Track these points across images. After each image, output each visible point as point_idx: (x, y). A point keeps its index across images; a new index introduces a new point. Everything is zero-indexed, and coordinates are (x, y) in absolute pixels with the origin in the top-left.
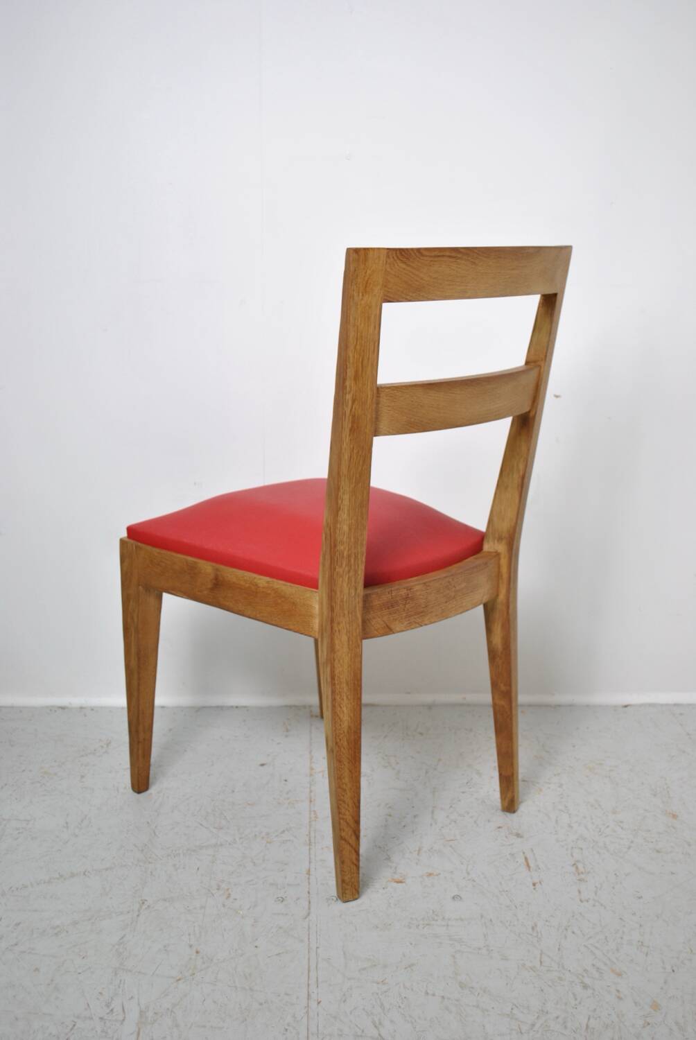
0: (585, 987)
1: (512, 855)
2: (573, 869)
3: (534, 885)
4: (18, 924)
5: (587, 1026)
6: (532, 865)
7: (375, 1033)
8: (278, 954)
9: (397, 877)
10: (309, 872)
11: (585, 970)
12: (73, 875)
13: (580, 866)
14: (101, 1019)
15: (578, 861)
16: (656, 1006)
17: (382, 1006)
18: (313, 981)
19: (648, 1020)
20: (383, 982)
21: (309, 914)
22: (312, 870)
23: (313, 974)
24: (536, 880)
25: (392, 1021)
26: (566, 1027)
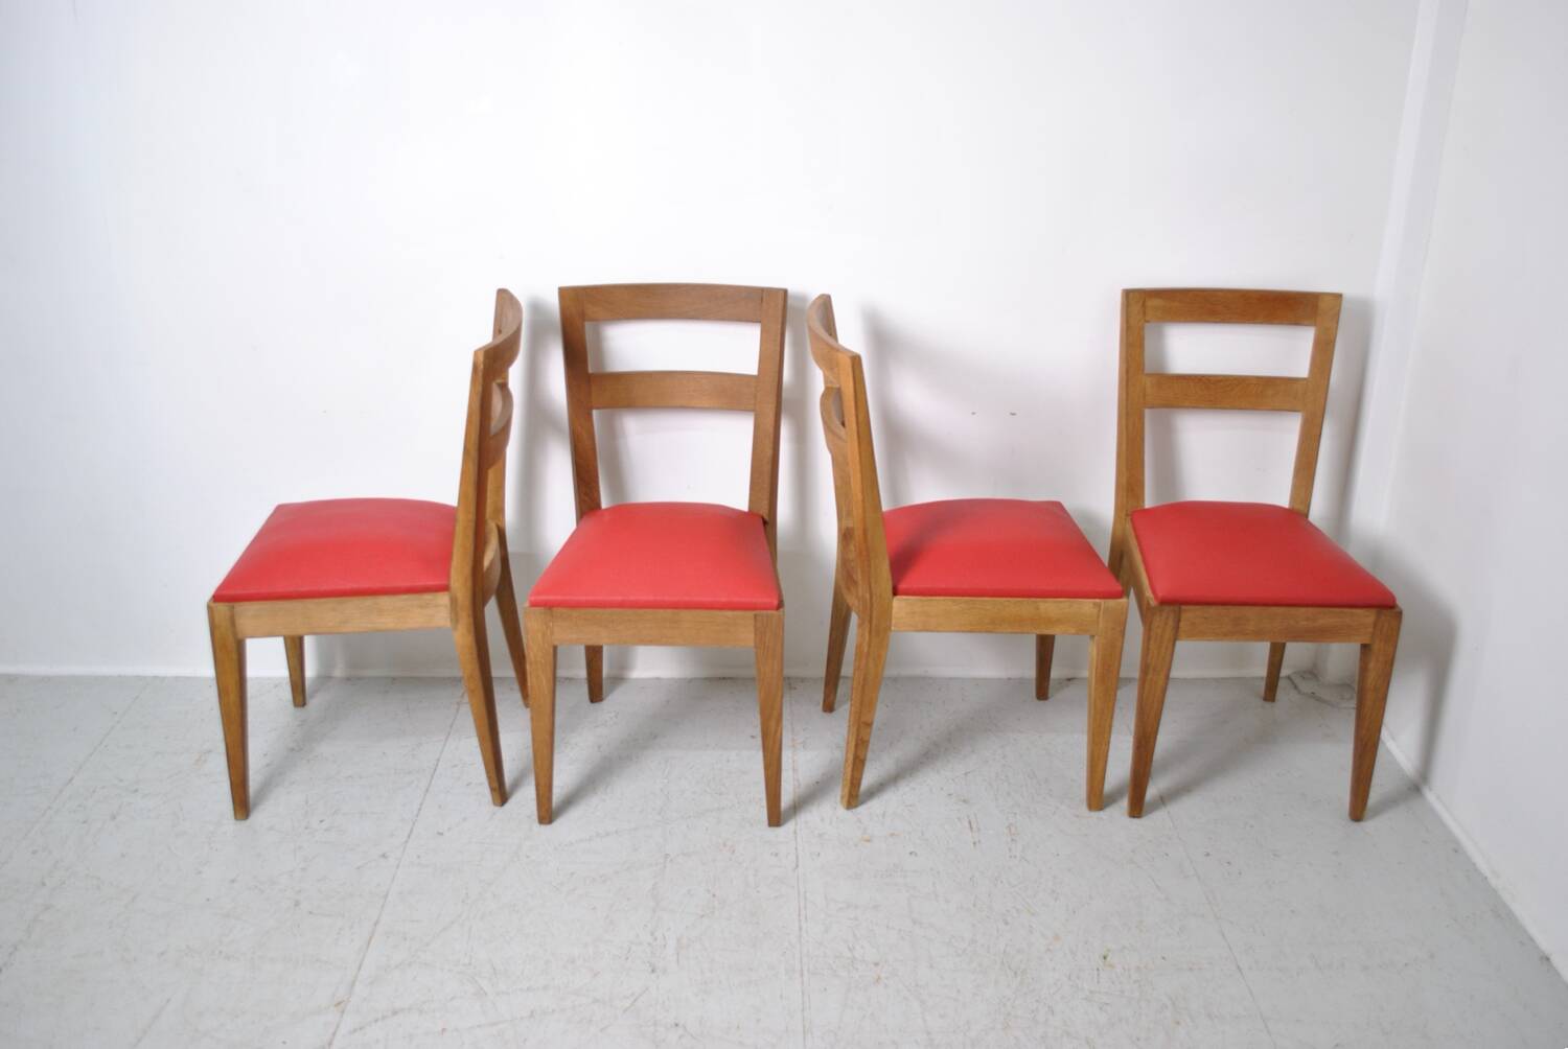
0: (1006, 923)
1: (959, 819)
2: (1006, 831)
3: (975, 843)
4: (572, 874)
5: (1005, 952)
6: (974, 826)
7: (849, 955)
8: (776, 897)
9: (866, 837)
10: (795, 832)
11: (1008, 911)
12: (608, 834)
13: (1013, 829)
14: (649, 944)
15: (1011, 824)
16: (1057, 937)
17: (855, 935)
18: (803, 918)
19: (1051, 947)
20: (856, 919)
21: (797, 866)
22: (798, 831)
23: (803, 912)
24: (977, 840)
25: (862, 947)
26: (988, 952)
